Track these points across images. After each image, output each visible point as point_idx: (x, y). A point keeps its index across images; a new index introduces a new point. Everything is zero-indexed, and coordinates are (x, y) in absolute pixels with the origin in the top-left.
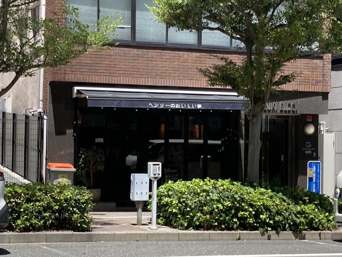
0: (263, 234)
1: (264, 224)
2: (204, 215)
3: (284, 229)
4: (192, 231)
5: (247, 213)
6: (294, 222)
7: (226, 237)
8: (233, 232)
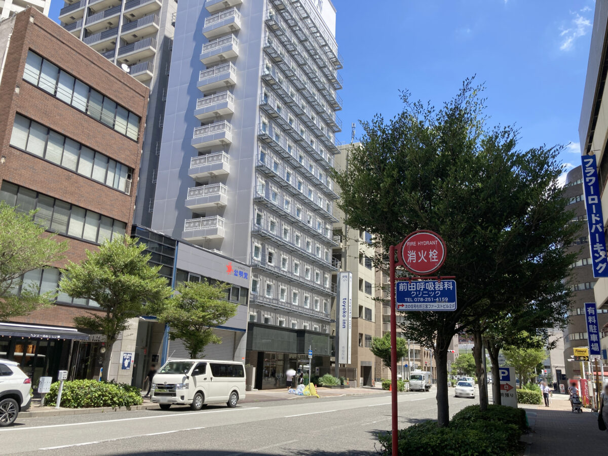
0: (113, 409)
1: (114, 403)
2: (87, 399)
3: (123, 405)
4: (79, 409)
5: (108, 398)
6: (127, 401)
7: (97, 411)
8: (100, 408)
